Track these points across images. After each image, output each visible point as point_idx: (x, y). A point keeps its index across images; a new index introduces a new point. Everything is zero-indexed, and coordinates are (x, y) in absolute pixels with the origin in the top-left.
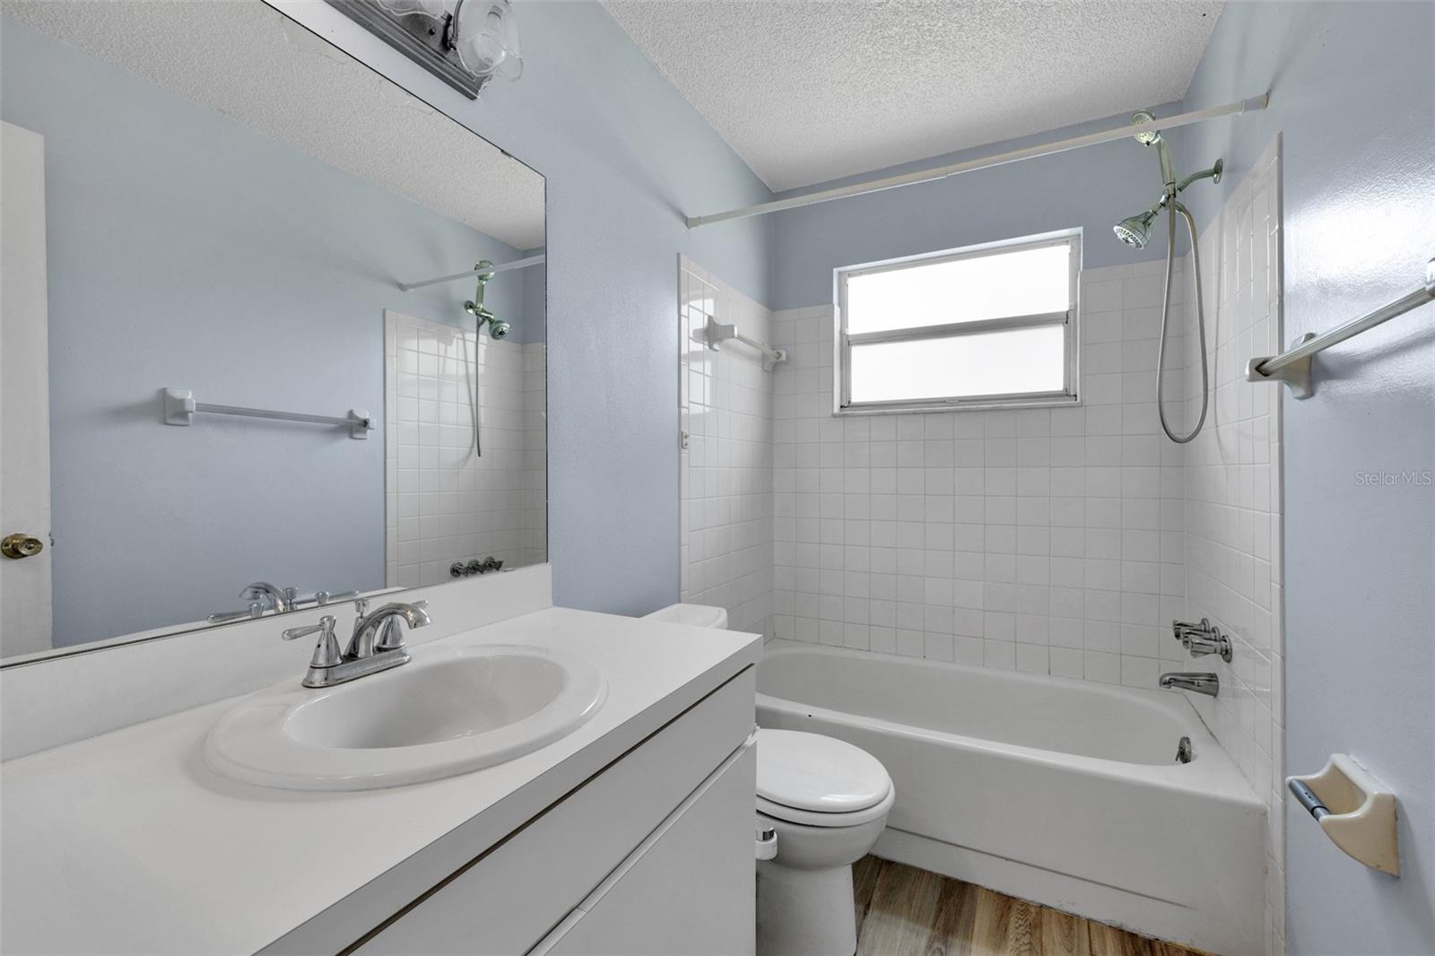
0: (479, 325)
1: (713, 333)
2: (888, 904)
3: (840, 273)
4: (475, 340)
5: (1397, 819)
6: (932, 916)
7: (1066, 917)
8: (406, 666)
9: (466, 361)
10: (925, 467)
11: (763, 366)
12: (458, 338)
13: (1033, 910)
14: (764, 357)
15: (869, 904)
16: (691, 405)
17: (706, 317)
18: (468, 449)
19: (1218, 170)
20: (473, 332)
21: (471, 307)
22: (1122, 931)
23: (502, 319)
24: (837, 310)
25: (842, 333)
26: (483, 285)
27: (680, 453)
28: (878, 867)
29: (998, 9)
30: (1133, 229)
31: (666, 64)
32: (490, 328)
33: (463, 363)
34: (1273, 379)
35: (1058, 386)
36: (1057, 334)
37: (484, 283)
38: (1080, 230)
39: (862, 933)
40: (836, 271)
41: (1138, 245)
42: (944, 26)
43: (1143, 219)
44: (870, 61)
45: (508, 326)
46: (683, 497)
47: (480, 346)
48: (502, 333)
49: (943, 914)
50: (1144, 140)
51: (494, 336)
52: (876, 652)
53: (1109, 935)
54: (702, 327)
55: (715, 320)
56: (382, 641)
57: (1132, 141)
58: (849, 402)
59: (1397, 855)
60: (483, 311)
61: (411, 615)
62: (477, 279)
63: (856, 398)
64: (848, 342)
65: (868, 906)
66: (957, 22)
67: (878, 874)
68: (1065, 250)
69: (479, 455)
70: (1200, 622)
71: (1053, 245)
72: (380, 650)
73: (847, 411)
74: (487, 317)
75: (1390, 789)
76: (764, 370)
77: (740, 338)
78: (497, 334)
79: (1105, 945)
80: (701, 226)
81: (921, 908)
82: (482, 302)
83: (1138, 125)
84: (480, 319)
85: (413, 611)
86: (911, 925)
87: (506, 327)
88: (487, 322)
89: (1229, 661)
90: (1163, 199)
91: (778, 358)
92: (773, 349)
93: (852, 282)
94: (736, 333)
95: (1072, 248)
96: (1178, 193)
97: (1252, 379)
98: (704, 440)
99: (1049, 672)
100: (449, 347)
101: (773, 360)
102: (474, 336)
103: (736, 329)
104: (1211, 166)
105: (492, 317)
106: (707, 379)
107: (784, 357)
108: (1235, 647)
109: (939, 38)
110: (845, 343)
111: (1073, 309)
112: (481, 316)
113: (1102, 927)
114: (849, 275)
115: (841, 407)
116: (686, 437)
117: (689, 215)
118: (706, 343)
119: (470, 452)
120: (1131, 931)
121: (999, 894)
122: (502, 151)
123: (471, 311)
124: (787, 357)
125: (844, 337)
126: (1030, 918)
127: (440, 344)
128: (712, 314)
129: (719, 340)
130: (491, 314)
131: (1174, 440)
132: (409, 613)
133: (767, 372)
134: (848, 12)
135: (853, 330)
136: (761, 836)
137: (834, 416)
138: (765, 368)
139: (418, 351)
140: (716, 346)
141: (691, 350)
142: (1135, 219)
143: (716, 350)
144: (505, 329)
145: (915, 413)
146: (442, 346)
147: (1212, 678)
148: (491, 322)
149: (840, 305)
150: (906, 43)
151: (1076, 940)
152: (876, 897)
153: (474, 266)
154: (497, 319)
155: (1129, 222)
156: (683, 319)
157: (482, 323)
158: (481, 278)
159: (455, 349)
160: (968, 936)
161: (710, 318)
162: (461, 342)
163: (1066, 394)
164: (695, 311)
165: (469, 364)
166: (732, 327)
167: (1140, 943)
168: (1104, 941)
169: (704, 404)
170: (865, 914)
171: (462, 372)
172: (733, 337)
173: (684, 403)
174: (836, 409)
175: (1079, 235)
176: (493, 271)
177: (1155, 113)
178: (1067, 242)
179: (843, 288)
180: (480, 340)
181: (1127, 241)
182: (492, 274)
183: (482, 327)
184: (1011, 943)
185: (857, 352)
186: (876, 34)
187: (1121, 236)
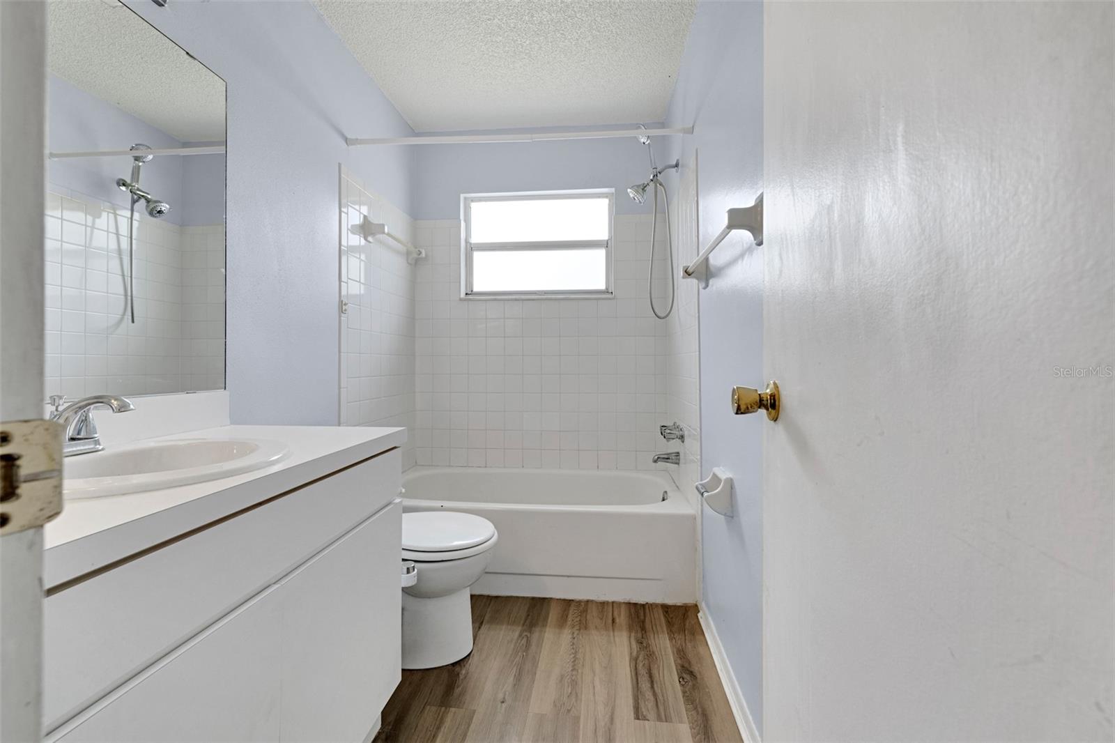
0: (134, 202)
1: (366, 228)
2: (495, 620)
3: (465, 198)
4: (129, 216)
5: (732, 488)
6: (523, 618)
7: (601, 603)
8: (100, 453)
9: (117, 234)
10: (523, 337)
11: (407, 260)
12: (108, 212)
13: (583, 604)
14: (408, 253)
15: (482, 622)
16: (349, 280)
17: (362, 216)
18: (119, 316)
19: (677, 165)
20: (126, 209)
21: (124, 185)
22: (630, 603)
23: (160, 200)
24: (463, 224)
25: (467, 242)
26: (139, 166)
27: (340, 317)
28: (489, 601)
29: (561, 43)
30: (637, 192)
31: (331, 17)
32: (147, 206)
33: (115, 236)
34: (692, 277)
35: (602, 286)
36: (601, 254)
37: (141, 164)
38: (613, 190)
39: (478, 638)
40: (462, 196)
41: (640, 202)
42: (530, 44)
43: (642, 187)
44: (484, 54)
45: (168, 206)
46: (342, 350)
47: (134, 222)
48: (160, 212)
49: (530, 617)
50: (642, 140)
51: (151, 214)
52: (491, 467)
53: (623, 606)
54: (358, 223)
55: (370, 219)
56: (76, 433)
57: (636, 139)
58: (472, 291)
59: (732, 506)
60: (138, 190)
61: (115, 403)
62: (133, 159)
63: (477, 288)
64: (471, 248)
65: (482, 623)
66: (538, 44)
67: (489, 605)
68: (605, 202)
69: (133, 322)
70: (672, 424)
71: (599, 197)
72: (73, 439)
73: (470, 297)
74: (143, 196)
75: (730, 476)
76: (408, 263)
77: (388, 234)
78: (155, 212)
79: (620, 614)
80: (359, 146)
81: (516, 617)
82: (138, 181)
83: (639, 131)
84: (136, 197)
85: (115, 400)
86: (509, 627)
87: (165, 207)
88: (143, 201)
89: (683, 442)
90: (651, 177)
91: (419, 255)
92: (416, 248)
93: (474, 205)
94: (386, 230)
95: (610, 201)
96: (658, 175)
97: (683, 278)
98: (360, 309)
99: (598, 467)
100: (97, 221)
101: (415, 255)
102: (128, 214)
103: (386, 228)
104: (674, 163)
105: (149, 197)
106: (362, 264)
107: (423, 255)
108: (686, 433)
109: (527, 51)
110: (469, 248)
111: (610, 239)
112: (135, 194)
113: (620, 604)
114: (472, 201)
115: (466, 294)
116: (345, 304)
117: (349, 136)
118: (362, 235)
119: (122, 319)
120: (634, 602)
121: (564, 600)
122: (187, 53)
123: (123, 188)
124: (426, 255)
125: (468, 244)
126: (581, 608)
127: (88, 216)
128: (366, 214)
129: (373, 234)
130: (148, 194)
131: (658, 317)
132: (113, 401)
133: (411, 264)
134: (468, 18)
135: (476, 239)
136: (405, 570)
137: (461, 300)
138: (409, 261)
139: (62, 219)
140: (370, 239)
141: (349, 244)
142: (638, 186)
143: (370, 242)
144: (163, 209)
145: (516, 300)
146: (90, 218)
147: (678, 454)
148: (148, 201)
149: (465, 221)
150: (507, 49)
151: (605, 613)
152: (487, 618)
153: (130, 147)
154: (154, 199)
155: (635, 187)
156: (343, 214)
157: (137, 201)
158: (137, 159)
159: (104, 220)
160: (544, 625)
161: (365, 217)
162: (111, 216)
163: (606, 292)
164: (353, 209)
165: (121, 238)
166: (383, 225)
167: (639, 606)
168: (620, 612)
169: (360, 282)
170: (480, 628)
171: (113, 245)
172: (384, 233)
173: (344, 278)
174: (463, 295)
175: (613, 194)
176: (152, 154)
177: (646, 126)
178: (607, 197)
179: (467, 209)
180: (134, 218)
181: (635, 199)
182: (150, 157)
183: (136, 205)
184: (569, 623)
185: (477, 256)
186: (487, 37)
187: (632, 195)
